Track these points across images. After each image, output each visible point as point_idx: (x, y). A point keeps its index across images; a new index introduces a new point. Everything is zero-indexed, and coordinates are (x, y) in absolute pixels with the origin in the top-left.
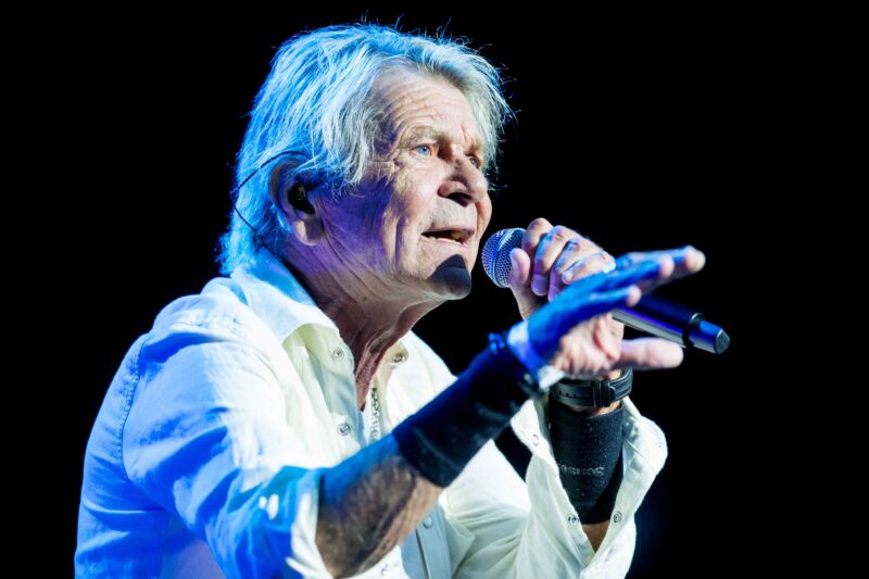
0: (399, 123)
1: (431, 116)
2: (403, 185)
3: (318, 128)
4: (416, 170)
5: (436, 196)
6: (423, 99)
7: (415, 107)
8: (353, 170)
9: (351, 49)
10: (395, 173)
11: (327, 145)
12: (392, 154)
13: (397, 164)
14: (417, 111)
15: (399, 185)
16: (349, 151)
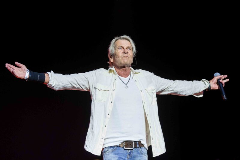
5: (122, 53)
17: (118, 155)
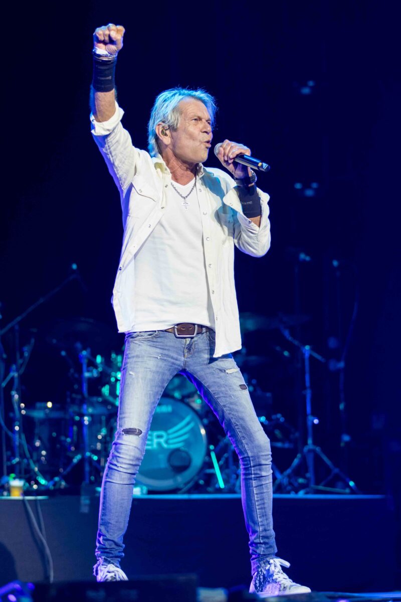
5: (201, 133)
8: (177, 124)
9: (175, 94)
11: (169, 118)
12: (186, 121)
16: (175, 120)
17: (160, 348)
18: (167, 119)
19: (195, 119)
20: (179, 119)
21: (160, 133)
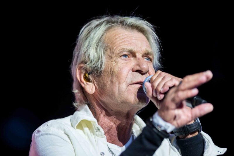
0: (115, 48)
1: (126, 44)
2: (117, 70)
3: (88, 53)
4: (122, 63)
5: (131, 72)
6: (124, 38)
7: (120, 42)
8: (101, 65)
10: (115, 66)
11: (92, 57)
12: (113, 59)
13: (115, 62)
14: (121, 43)
15: (116, 70)
16: (99, 59)
18: (89, 58)
19: (125, 55)
20: (104, 57)
21: (83, 79)
